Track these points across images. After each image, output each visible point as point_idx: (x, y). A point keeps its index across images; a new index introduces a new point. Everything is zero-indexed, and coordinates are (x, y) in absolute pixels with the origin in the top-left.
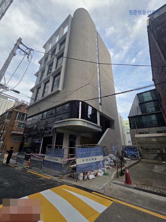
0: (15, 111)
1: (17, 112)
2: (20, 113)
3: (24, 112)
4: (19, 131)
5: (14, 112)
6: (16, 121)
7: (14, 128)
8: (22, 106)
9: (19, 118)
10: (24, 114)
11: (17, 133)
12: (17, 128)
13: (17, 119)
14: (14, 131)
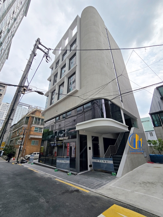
0: (31, 116)
1: (33, 117)
2: (36, 118)
3: (39, 117)
4: (36, 135)
6: (33, 125)
7: (32, 133)
8: (37, 111)
9: (36, 123)
10: (39, 119)
11: (35, 137)
12: (34, 133)
13: (33, 123)
14: (32, 135)
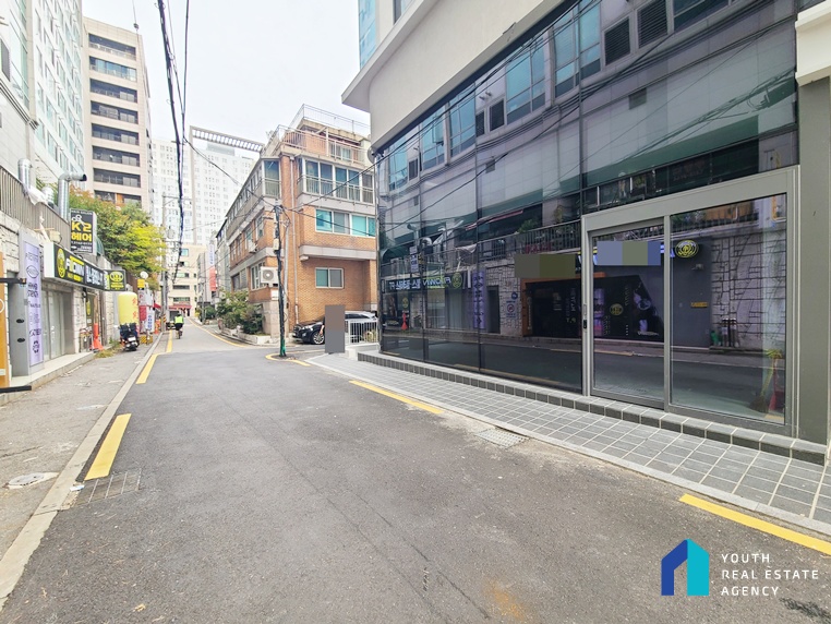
0: (288, 155)
1: (298, 160)
2: (312, 164)
3: (323, 159)
5: (285, 160)
6: (305, 199)
7: (309, 235)
9: (314, 188)
11: (324, 255)
12: (317, 235)
13: (305, 190)
14: (310, 244)
